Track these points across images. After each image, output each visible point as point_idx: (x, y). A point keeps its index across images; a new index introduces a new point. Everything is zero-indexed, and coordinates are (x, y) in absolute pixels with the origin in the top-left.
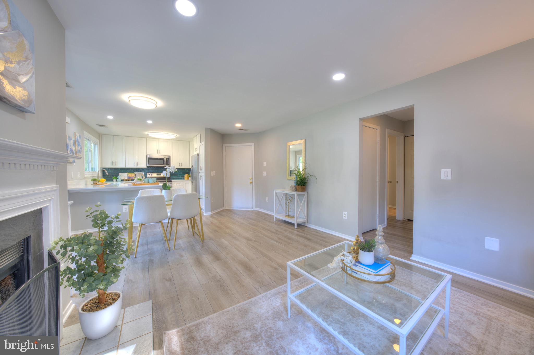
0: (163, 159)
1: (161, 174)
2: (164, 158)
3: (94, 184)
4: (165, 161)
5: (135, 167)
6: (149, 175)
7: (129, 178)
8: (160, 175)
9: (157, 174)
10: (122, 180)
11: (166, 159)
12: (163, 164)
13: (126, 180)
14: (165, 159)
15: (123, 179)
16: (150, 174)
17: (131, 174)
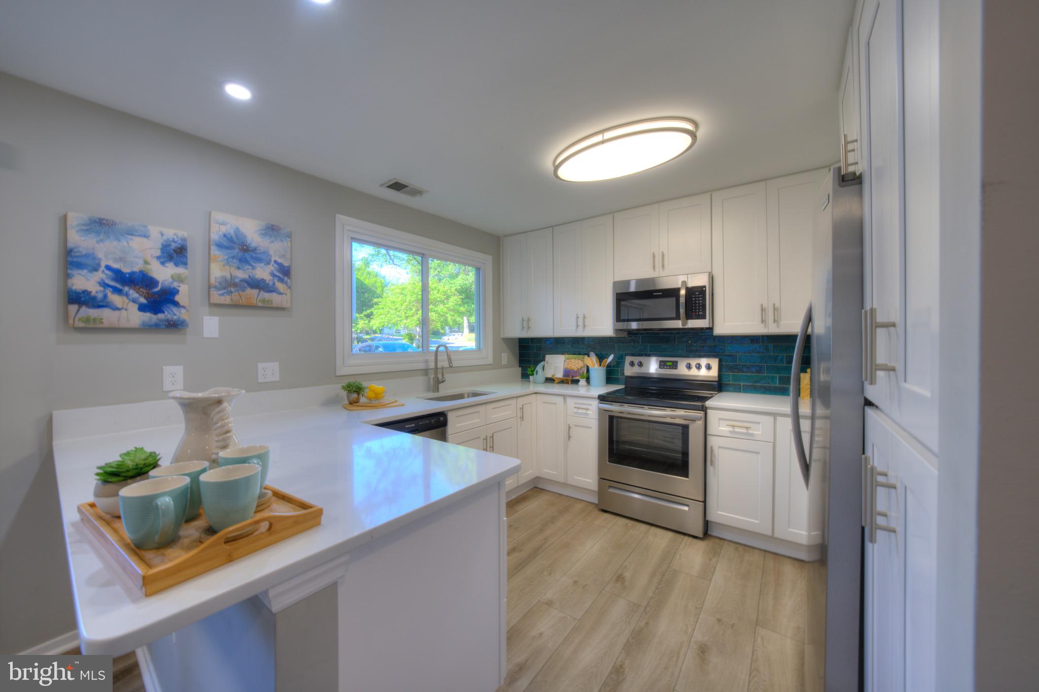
0: (674, 293)
1: (677, 362)
2: (678, 290)
3: (351, 403)
4: (682, 300)
5: (580, 333)
6: (632, 364)
7: (567, 373)
8: (675, 365)
9: (661, 362)
10: (550, 380)
11: (688, 290)
12: (674, 315)
13: (562, 382)
14: (683, 292)
15: (550, 376)
16: (636, 360)
17: (573, 361)
